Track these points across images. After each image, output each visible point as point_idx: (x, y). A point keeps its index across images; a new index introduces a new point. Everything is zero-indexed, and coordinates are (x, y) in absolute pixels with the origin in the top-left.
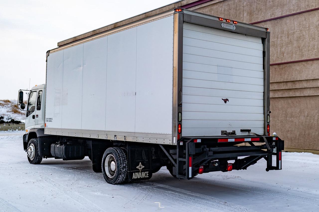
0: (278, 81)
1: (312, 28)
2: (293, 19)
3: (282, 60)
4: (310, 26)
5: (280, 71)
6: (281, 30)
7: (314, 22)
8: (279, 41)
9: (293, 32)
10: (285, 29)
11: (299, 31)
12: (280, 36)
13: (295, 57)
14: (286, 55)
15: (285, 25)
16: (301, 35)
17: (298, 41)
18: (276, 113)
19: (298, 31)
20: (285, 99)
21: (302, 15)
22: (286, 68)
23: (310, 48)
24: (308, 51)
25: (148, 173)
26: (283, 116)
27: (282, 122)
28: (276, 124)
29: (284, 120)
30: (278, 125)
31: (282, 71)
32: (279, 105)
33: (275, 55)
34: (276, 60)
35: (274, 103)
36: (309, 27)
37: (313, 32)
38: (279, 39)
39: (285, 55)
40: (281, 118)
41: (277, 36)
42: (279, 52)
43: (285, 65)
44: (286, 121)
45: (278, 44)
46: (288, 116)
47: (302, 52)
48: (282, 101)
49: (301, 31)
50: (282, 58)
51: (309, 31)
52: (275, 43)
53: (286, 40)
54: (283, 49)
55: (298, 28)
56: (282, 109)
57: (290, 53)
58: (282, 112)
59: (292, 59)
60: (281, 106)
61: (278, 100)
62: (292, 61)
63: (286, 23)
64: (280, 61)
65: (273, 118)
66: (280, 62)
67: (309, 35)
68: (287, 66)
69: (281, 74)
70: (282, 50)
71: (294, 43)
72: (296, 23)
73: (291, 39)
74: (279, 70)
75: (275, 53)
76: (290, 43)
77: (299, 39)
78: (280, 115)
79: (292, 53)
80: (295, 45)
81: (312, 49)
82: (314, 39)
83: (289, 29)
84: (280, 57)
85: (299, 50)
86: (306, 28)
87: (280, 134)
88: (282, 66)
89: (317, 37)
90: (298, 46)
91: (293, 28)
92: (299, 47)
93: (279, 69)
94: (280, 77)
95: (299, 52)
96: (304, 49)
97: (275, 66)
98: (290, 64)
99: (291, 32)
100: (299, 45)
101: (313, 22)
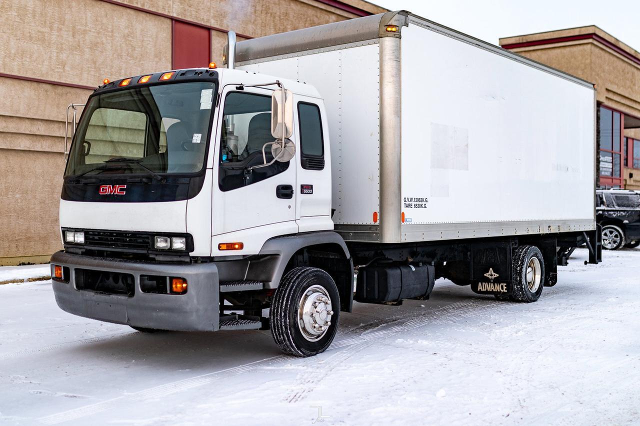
0: (51, 119)
1: (118, 35)
2: (85, 5)
3: (60, 78)
4: (115, 30)
5: (56, 100)
6: (58, 14)
7: (121, 26)
8: (54, 36)
9: (84, 31)
10: (67, 17)
11: (94, 32)
12: (56, 25)
13: (88, 79)
14: (69, 70)
15: (68, 9)
16: (99, 41)
17: (93, 51)
18: (30, 183)
19: (93, 30)
20: (50, 155)
21: (101, 4)
22: (69, 95)
23: (113, 70)
24: (111, 75)
25: (505, 286)
26: (46, 190)
27: (44, 202)
28: (30, 208)
29: (48, 198)
30: (34, 208)
31: (61, 99)
32: (37, 166)
33: (46, 63)
34: (47, 73)
35: (25, 162)
36: (112, 31)
37: (118, 44)
38: (55, 33)
39: (67, 68)
40: (42, 195)
41: (50, 23)
42: (54, 58)
43: (68, 89)
44: (51, 200)
45: (53, 42)
46: (57, 191)
47: (100, 74)
48: (43, 159)
49: (98, 33)
50: (62, 72)
51: (113, 40)
52: (46, 38)
53: (70, 40)
54: (63, 56)
55: (94, 26)
56: (43, 177)
57: (77, 67)
58: (43, 181)
59: (81, 81)
60: (41, 171)
61: (34, 157)
62: (80, 84)
63: (70, 5)
64: (58, 79)
65: (23, 193)
66: (56, 80)
67: (112, 46)
68: (70, 93)
69: (58, 104)
70: (61, 58)
71: (84, 51)
72: (89, 14)
73: (79, 41)
74: (54, 97)
75: (45, 58)
76: (76, 48)
77: (94, 46)
78: (40, 188)
79: (82, 69)
80: (87, 56)
81: (117, 73)
82: (120, 56)
83: (75, 20)
84: (56, 70)
85: (95, 68)
86: (108, 32)
87: (39, 228)
88: (60, 90)
89: (125, 54)
90: (93, 59)
91: (84, 21)
92: (95, 63)
93: (54, 93)
94: (58, 112)
95: (94, 71)
96: (103, 70)
97: (44, 85)
98: (78, 90)
99: (80, 28)
100: (95, 59)
101: (119, 27)
